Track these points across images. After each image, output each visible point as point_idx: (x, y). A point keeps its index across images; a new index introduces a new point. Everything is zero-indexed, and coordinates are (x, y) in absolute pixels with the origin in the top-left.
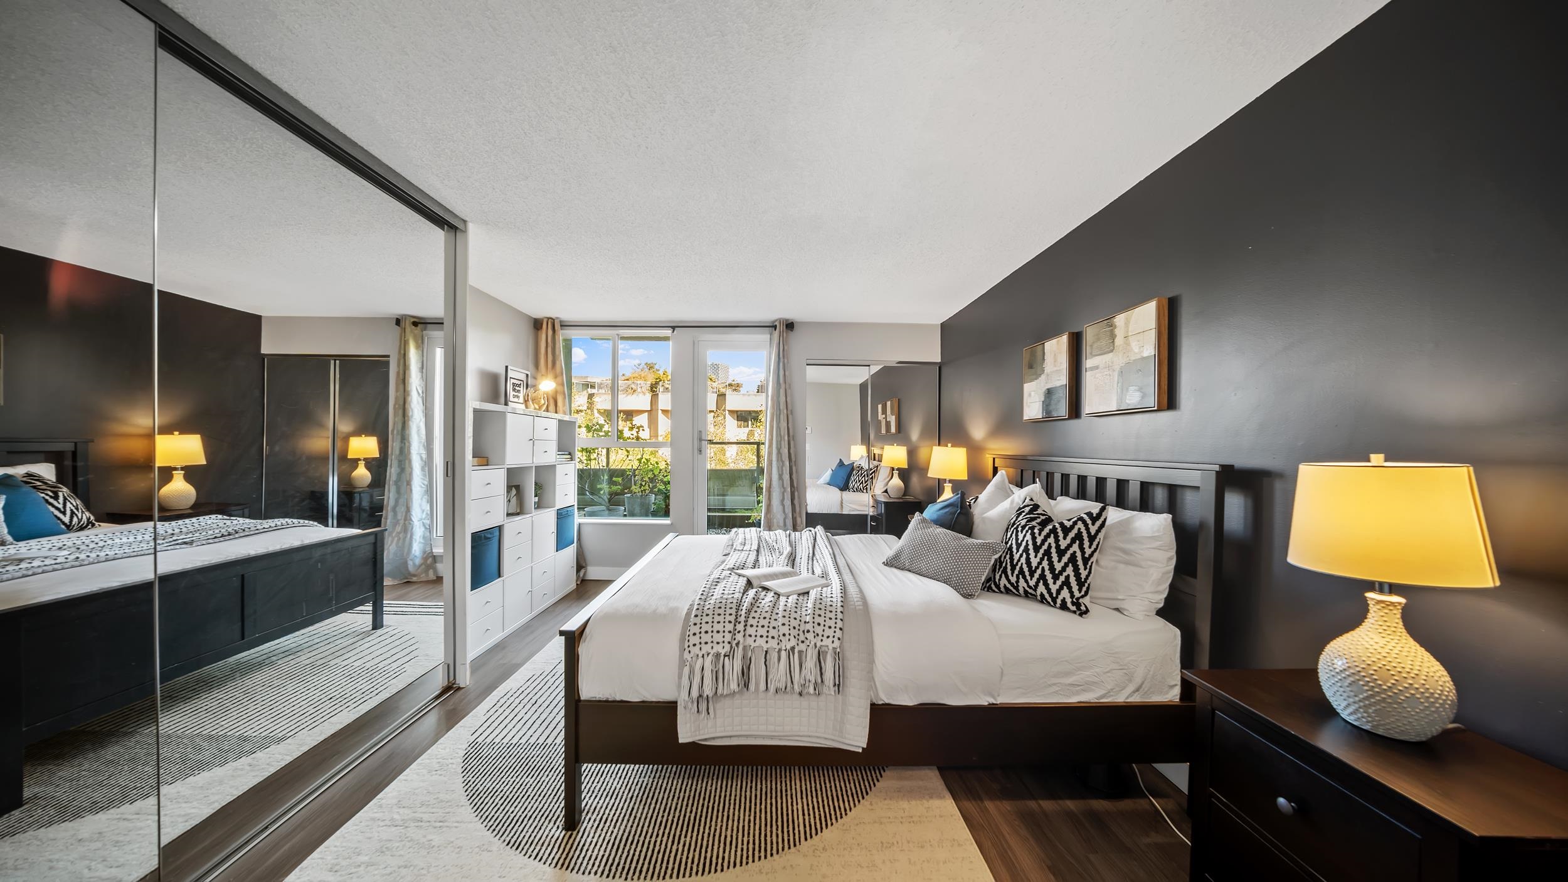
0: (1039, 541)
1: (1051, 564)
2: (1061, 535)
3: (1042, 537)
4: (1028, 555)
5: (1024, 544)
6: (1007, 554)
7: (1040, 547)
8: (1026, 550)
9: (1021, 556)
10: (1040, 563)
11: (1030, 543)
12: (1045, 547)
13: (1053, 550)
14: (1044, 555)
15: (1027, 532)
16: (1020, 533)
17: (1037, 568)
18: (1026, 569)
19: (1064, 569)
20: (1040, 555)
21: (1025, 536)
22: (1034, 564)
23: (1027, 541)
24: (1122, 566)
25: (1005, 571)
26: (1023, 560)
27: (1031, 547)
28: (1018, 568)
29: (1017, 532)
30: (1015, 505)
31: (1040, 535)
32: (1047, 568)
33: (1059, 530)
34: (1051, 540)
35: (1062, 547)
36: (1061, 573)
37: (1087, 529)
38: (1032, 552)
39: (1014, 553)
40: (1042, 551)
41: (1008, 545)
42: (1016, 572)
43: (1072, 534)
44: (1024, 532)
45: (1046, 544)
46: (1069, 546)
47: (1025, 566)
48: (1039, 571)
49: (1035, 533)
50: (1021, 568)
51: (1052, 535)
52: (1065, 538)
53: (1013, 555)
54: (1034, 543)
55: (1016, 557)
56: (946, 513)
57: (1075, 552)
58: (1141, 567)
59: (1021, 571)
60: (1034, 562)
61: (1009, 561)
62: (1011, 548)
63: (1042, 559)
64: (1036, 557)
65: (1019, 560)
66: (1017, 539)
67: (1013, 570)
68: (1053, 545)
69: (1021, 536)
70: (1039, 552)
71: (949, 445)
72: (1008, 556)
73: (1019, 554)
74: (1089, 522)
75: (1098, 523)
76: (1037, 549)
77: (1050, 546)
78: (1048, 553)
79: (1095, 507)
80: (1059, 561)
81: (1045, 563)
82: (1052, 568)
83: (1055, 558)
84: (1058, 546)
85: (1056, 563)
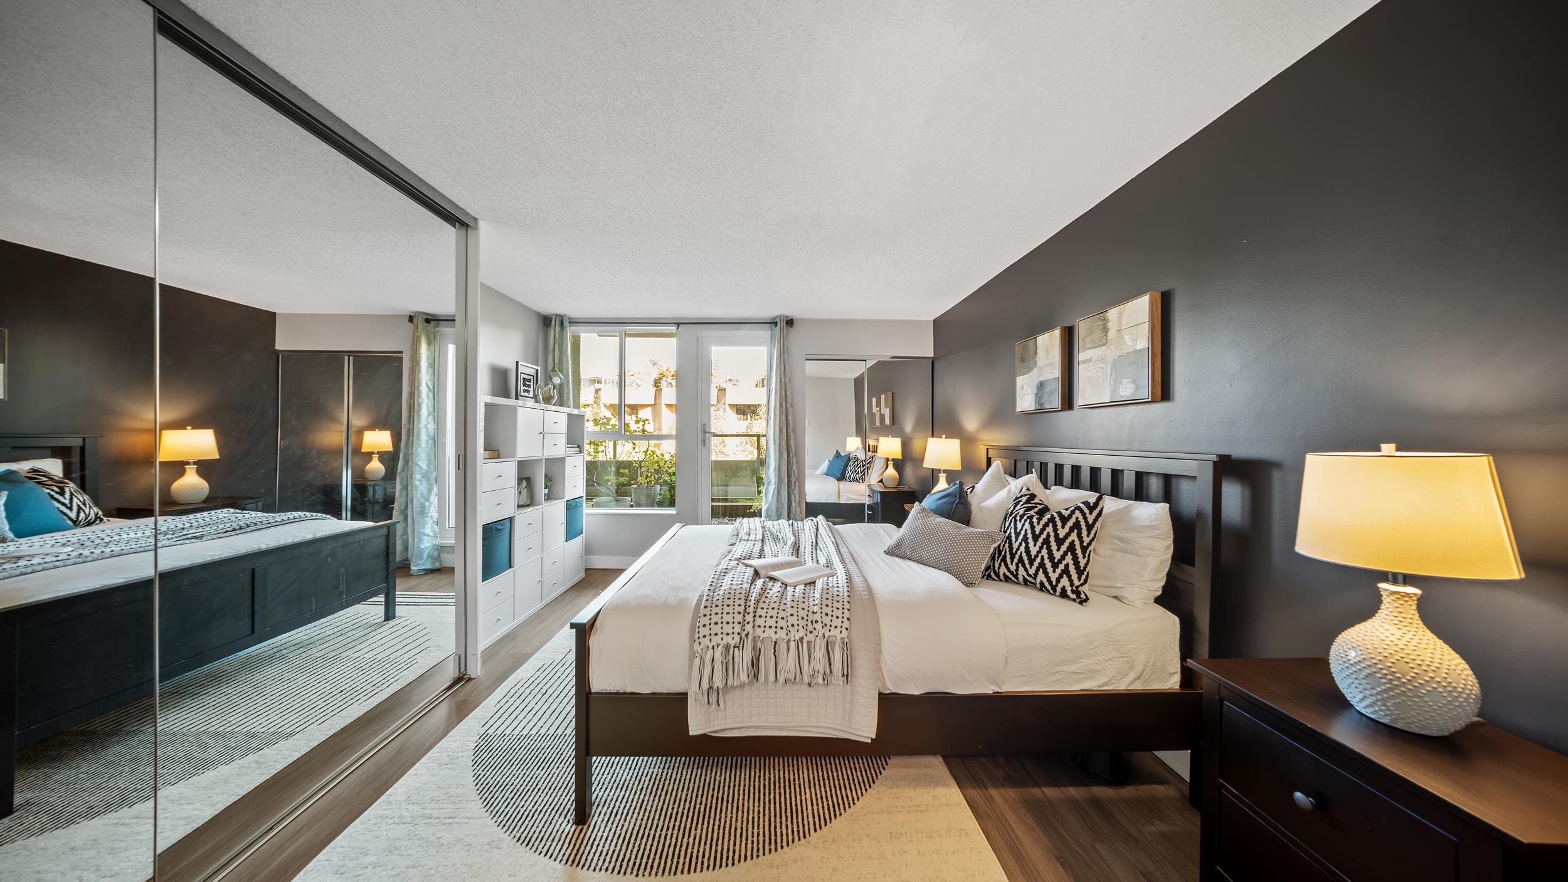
0: (1037, 530)
1: (1050, 553)
2: (1059, 523)
3: (1041, 526)
4: (1027, 543)
5: (1023, 533)
6: (1006, 542)
7: (1039, 536)
8: (1025, 539)
9: (1020, 544)
10: (1039, 552)
11: (1029, 532)
12: (1044, 536)
13: (1052, 539)
14: (1043, 544)
15: (1026, 521)
16: (1018, 522)
17: (1036, 556)
18: (1025, 558)
19: (1063, 557)
20: (1039, 544)
21: (1023, 525)
22: (1033, 553)
23: (1026, 530)
24: (1119, 555)
25: (1004, 560)
26: (1022, 549)
27: (1030, 536)
28: (1017, 557)
29: (1016, 521)
30: (1011, 494)
31: (1038, 524)
32: (1046, 556)
33: (1057, 519)
34: (1050, 529)
35: (1061, 536)
36: (1060, 561)
37: (1085, 518)
38: (1031, 541)
39: (1013, 542)
40: (1041, 540)
41: (1007, 534)
42: (1016, 560)
43: (1070, 524)
44: (1023, 521)
45: (1045, 533)
46: (1068, 535)
47: (1024, 555)
48: (1038, 560)
49: (1033, 522)
50: (1021, 556)
51: (1051, 524)
52: (1063, 527)
53: (1012, 544)
54: (1033, 532)
55: (1015, 546)
56: (945, 502)
57: (1073, 541)
58: (1139, 555)
59: (1021, 560)
60: (1034, 551)
61: (1008, 549)
62: (1009, 537)
63: (1041, 548)
64: (1035, 545)
65: (1018, 549)
66: (1016, 528)
67: (1012, 557)
68: (1052, 534)
69: (1019, 526)
70: (1037, 541)
71: (944, 436)
72: (1007, 545)
73: (1018, 543)
74: (1086, 511)
75: (1095, 513)
76: (1036, 538)
77: (1048, 535)
78: (1046, 542)
79: (1092, 497)
80: (1058, 550)
81: (1044, 552)
82: (1051, 557)
83: (1054, 547)
84: (1056, 535)
85: (1055, 552)
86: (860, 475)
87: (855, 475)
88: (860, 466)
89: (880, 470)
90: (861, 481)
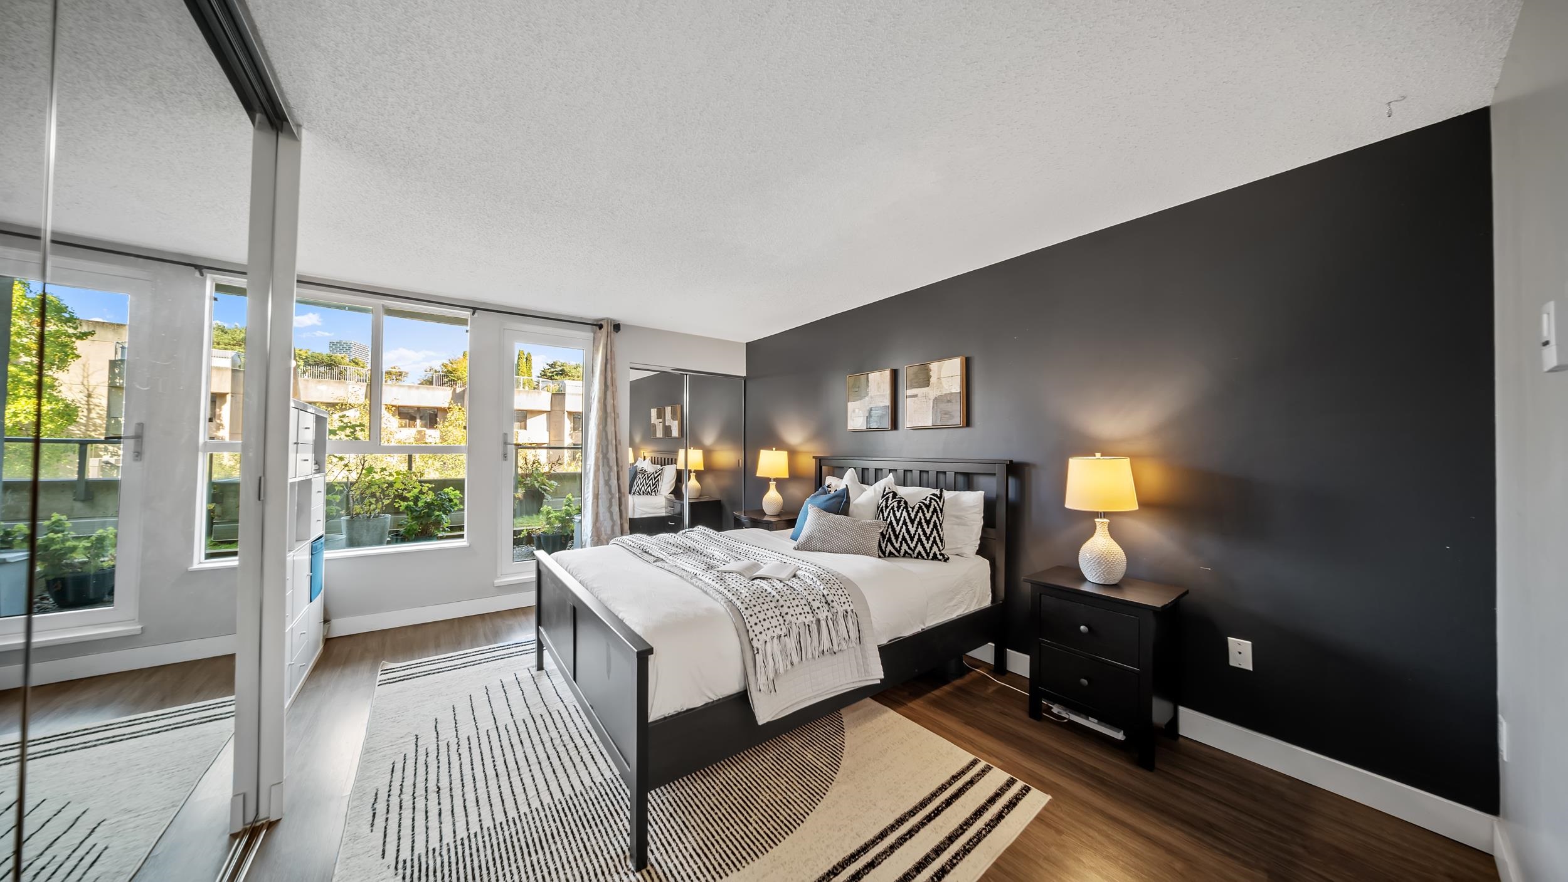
0: (913, 516)
1: (923, 530)
2: (925, 510)
3: (914, 513)
4: (907, 526)
5: (902, 519)
6: (888, 528)
7: (915, 520)
8: (905, 523)
9: (902, 527)
10: (916, 531)
11: (907, 518)
12: (918, 519)
13: (923, 521)
14: (918, 525)
15: (903, 510)
16: (896, 512)
17: (915, 534)
18: (907, 537)
19: (932, 532)
20: (915, 525)
21: (902, 513)
22: (912, 532)
23: (904, 517)
24: (956, 527)
25: (889, 540)
26: (904, 530)
27: (908, 520)
28: (901, 537)
29: (894, 512)
30: (877, 493)
31: (912, 511)
32: (921, 533)
33: (923, 507)
34: (920, 514)
35: (928, 518)
36: (930, 535)
37: (938, 505)
38: (909, 524)
39: (895, 526)
40: (916, 522)
41: (888, 522)
42: (900, 540)
43: (931, 509)
44: (900, 511)
45: (918, 517)
46: (932, 517)
47: (906, 535)
48: (917, 537)
49: (909, 511)
50: (903, 536)
51: (920, 511)
52: (928, 512)
53: (895, 529)
54: (910, 518)
55: (898, 529)
56: (834, 502)
57: (935, 521)
58: (968, 525)
59: (904, 538)
60: (912, 531)
61: (891, 533)
62: (891, 523)
63: (917, 528)
64: (913, 527)
65: (900, 531)
66: (895, 517)
67: (897, 537)
68: (922, 517)
69: (898, 514)
70: (914, 523)
71: (774, 449)
72: (890, 530)
73: (899, 527)
74: (938, 500)
75: (942, 500)
76: (912, 522)
77: (920, 519)
78: (920, 523)
79: (937, 492)
80: (928, 528)
81: (920, 530)
82: (925, 534)
83: (925, 526)
84: (925, 518)
85: (926, 529)
86: (652, 488)
87: (646, 488)
88: (652, 479)
89: (670, 481)
90: (653, 493)
